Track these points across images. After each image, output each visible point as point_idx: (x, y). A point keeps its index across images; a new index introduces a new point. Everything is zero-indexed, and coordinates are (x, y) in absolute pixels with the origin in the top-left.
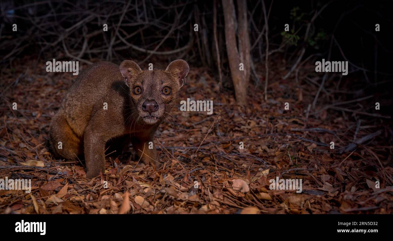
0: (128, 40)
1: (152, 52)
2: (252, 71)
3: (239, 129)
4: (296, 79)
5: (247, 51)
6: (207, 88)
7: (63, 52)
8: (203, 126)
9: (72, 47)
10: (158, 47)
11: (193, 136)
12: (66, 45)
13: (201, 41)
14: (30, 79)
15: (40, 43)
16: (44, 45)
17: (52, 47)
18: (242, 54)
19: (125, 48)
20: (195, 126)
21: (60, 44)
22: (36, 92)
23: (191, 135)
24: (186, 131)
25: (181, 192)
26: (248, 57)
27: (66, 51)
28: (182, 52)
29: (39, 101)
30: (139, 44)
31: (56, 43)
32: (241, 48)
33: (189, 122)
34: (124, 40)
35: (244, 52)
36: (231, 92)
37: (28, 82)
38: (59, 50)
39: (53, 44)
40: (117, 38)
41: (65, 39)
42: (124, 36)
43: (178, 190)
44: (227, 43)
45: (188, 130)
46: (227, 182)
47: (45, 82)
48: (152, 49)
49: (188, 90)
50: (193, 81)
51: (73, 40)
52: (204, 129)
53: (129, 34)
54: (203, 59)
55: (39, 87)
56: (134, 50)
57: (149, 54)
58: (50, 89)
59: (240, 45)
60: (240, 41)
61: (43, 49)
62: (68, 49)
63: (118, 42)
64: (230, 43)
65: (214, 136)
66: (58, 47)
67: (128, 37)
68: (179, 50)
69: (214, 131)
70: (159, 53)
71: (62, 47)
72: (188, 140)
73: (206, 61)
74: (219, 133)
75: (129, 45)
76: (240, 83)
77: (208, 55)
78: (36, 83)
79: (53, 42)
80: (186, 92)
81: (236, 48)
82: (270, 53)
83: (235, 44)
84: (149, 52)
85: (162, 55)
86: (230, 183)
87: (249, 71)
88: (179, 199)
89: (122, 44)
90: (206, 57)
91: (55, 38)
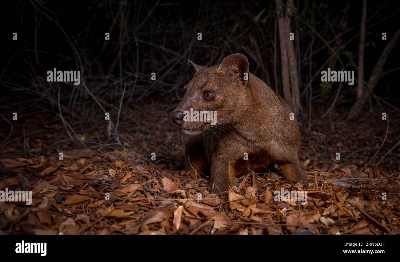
2: (300, 110)
4: (330, 118)
7: (176, 98)
14: (153, 113)
15: (161, 91)
16: (164, 92)
17: (169, 94)
18: (294, 98)
21: (174, 91)
22: (157, 121)
29: (159, 126)
31: (171, 91)
32: (293, 94)
35: (295, 97)
37: (152, 115)
38: (173, 96)
47: (163, 115)
55: (159, 117)
58: (166, 119)
59: (292, 92)
60: (293, 90)
61: (163, 94)
66: (173, 94)
71: (175, 94)
78: (157, 115)
81: (290, 94)
82: (313, 98)
83: (289, 91)
91: (170, 88)
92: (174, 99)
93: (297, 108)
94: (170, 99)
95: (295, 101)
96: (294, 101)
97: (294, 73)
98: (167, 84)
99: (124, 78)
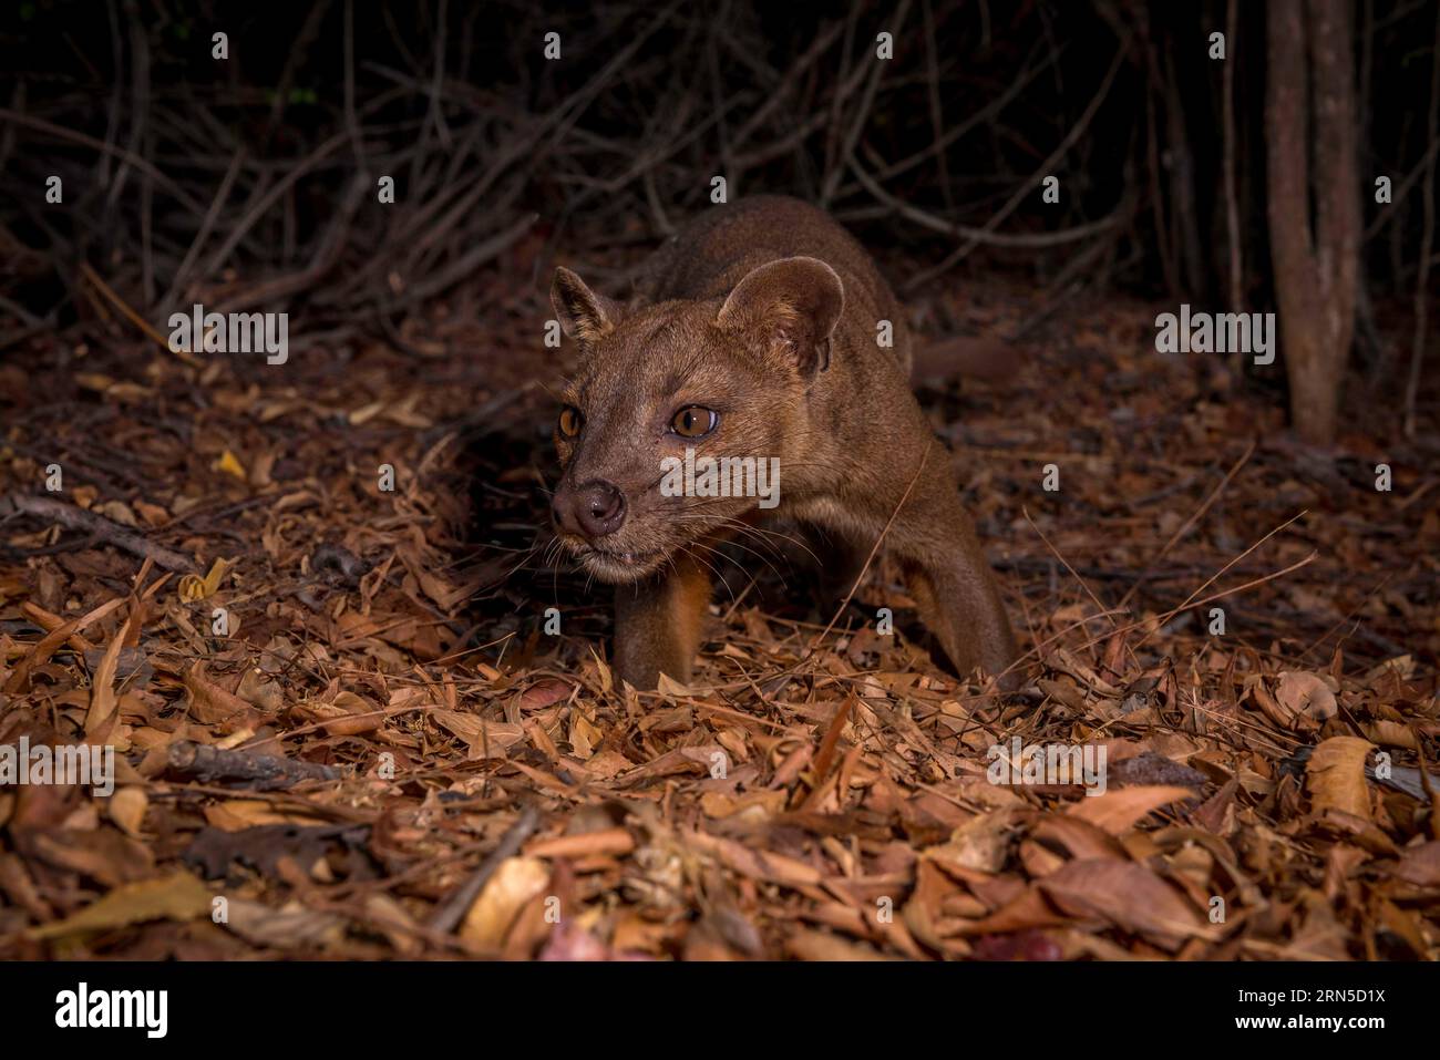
0: (888, 185)
1: (976, 236)
2: (1360, 325)
3: (1299, 530)
5: (1350, 243)
6: (1183, 376)
7: (645, 217)
8: (1164, 511)
9: (678, 198)
10: (1001, 215)
11: (1128, 542)
12: (657, 187)
13: (1167, 201)
15: (564, 178)
16: (578, 187)
17: (607, 199)
18: (1326, 255)
19: (874, 212)
20: (1133, 509)
21: (636, 186)
23: (1117, 538)
24: (1099, 525)
25: (1096, 699)
26: (1350, 267)
27: (659, 214)
28: (1093, 238)
30: (931, 201)
31: (621, 181)
32: (1325, 232)
33: (1111, 491)
34: (871, 184)
35: (1337, 248)
36: (1276, 395)
38: (629, 207)
39: (612, 186)
40: (849, 177)
41: (655, 169)
42: (871, 169)
43: (1084, 692)
44: (1273, 208)
45: (1107, 522)
46: (1258, 677)
48: (978, 224)
49: (1110, 379)
50: (1130, 349)
51: (681, 172)
52: (1169, 521)
53: (890, 162)
54: (1171, 270)
56: (909, 224)
57: (964, 241)
59: (1323, 222)
60: (1323, 206)
61: (575, 200)
62: (665, 206)
63: (849, 190)
64: (1286, 209)
65: (1205, 546)
67: (888, 172)
68: (1081, 232)
69: (1205, 530)
70: (1005, 240)
71: (643, 197)
72: (1108, 557)
73: (1184, 280)
74: (1225, 535)
75: (892, 202)
76: (1314, 364)
77: (1193, 253)
79: (610, 177)
80: (1104, 389)
81: (1305, 231)
83: (1302, 214)
84: (964, 232)
85: (1014, 250)
86: (1272, 684)
87: (1350, 321)
88: (1088, 717)
89: (865, 198)
90: (1183, 264)
91: (618, 163)
92: (632, 228)
93: (1342, 313)
94: (612, 225)
95: (1337, 271)
96: (1325, 271)
97: (1338, 108)
98: (598, 143)
99: (372, 106)
